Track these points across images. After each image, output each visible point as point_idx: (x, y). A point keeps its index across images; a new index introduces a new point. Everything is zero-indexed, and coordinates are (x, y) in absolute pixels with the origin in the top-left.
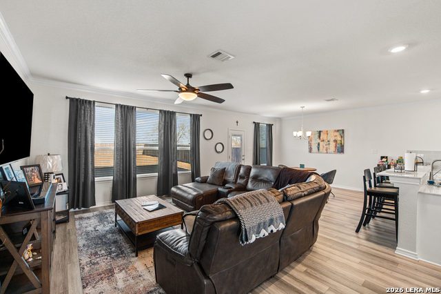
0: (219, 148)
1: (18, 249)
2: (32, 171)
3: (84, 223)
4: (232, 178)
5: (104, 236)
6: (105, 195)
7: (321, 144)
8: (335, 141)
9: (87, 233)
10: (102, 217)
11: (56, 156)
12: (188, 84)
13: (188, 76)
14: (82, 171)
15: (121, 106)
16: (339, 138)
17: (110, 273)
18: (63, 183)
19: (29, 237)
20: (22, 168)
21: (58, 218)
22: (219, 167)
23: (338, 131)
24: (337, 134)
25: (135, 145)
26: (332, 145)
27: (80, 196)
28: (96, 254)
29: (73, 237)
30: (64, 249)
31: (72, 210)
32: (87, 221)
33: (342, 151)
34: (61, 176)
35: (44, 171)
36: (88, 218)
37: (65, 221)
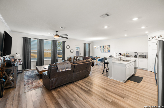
0: (72, 51)
1: (8, 76)
2: (12, 58)
3: (27, 73)
4: (72, 60)
5: (32, 76)
6: (34, 66)
7: (104, 49)
8: (108, 49)
9: (27, 75)
10: (32, 72)
11: (19, 54)
12: (57, 34)
13: (57, 32)
14: (27, 58)
15: (39, 39)
16: (109, 48)
17: (32, 83)
18: (21, 62)
19: (11, 73)
20: (9, 57)
21: (19, 72)
22: (69, 57)
23: (108, 46)
24: (108, 47)
25: (43, 51)
26: (107, 50)
27: (26, 66)
28: (29, 79)
29: (23, 76)
30: (20, 79)
31: (24, 70)
32: (28, 73)
33: (110, 52)
34: (20, 60)
35: (15, 58)
36: (28, 72)
37: (21, 73)
